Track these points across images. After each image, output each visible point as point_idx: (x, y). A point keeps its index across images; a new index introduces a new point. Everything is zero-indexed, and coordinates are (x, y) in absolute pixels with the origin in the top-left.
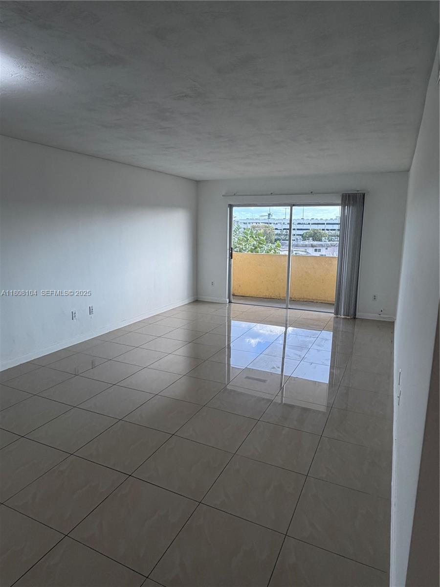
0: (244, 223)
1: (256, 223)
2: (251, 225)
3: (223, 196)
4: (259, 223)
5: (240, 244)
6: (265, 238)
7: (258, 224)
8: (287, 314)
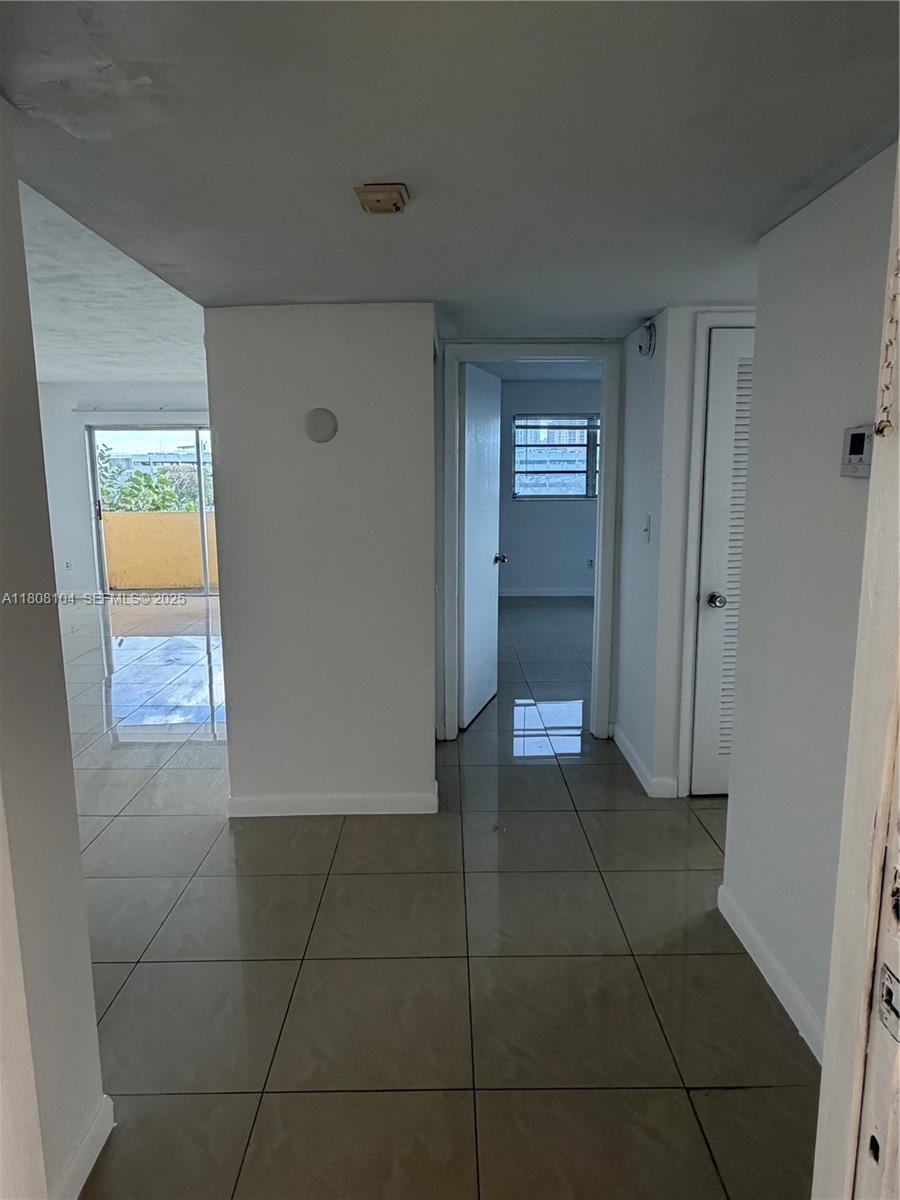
0: (144, 463)
1: (172, 463)
2: (160, 466)
3: (73, 410)
4: (178, 463)
5: (126, 501)
6: (174, 488)
7: (175, 464)
8: (207, 605)
